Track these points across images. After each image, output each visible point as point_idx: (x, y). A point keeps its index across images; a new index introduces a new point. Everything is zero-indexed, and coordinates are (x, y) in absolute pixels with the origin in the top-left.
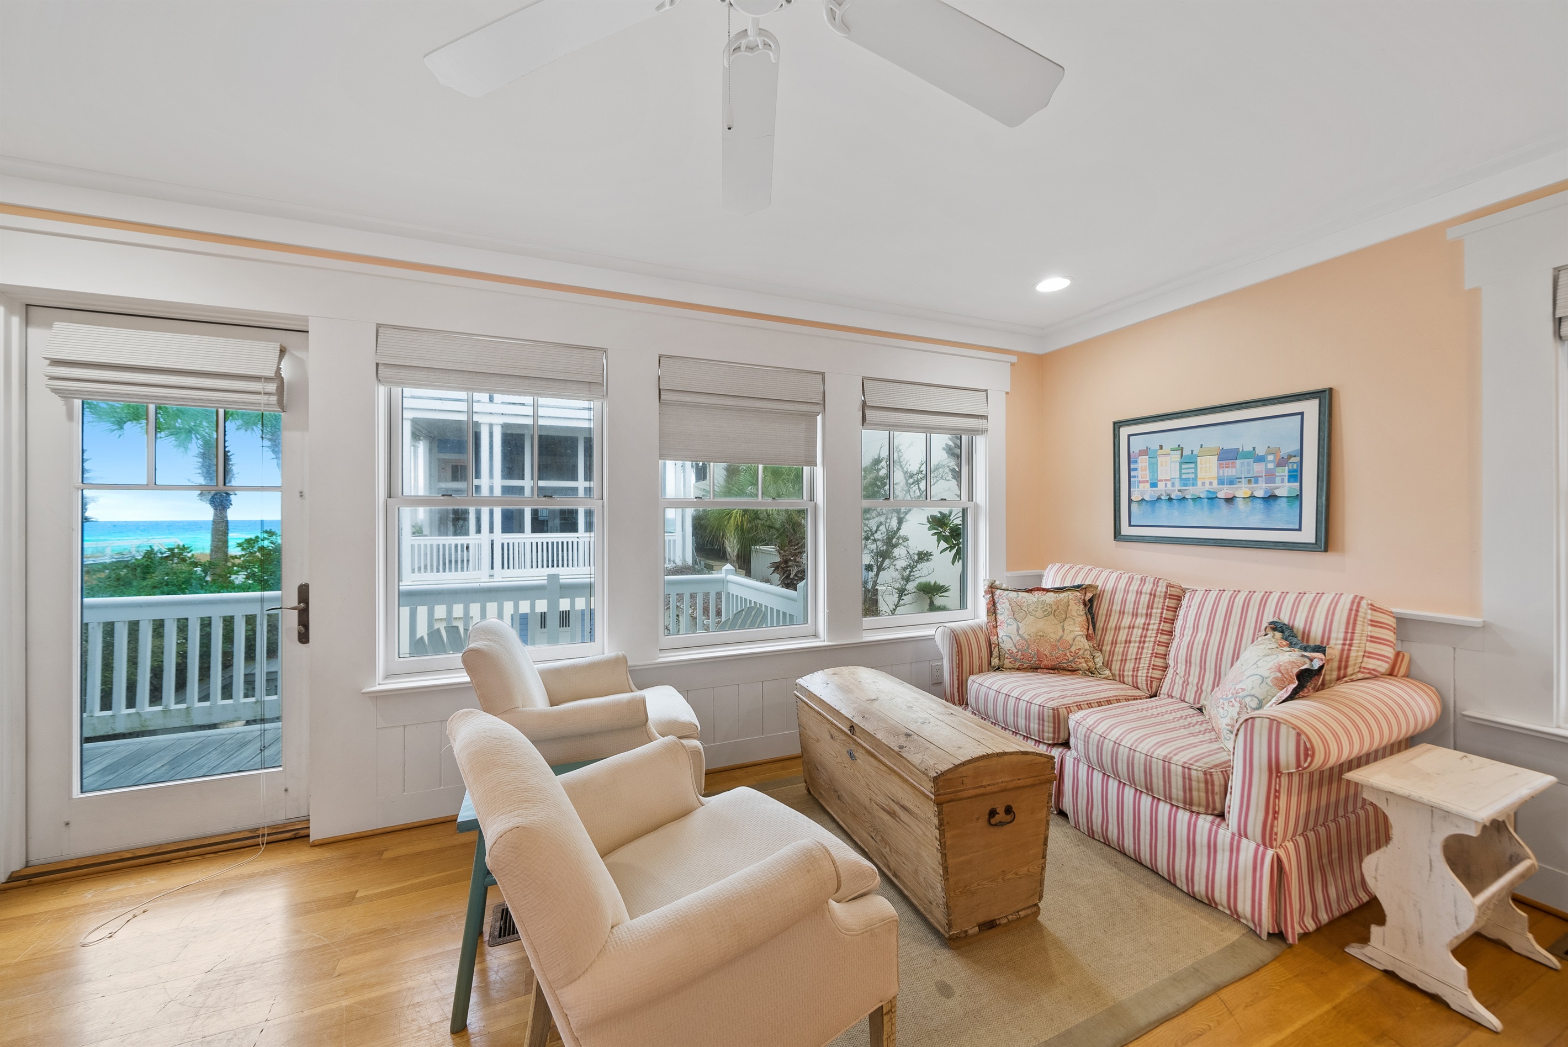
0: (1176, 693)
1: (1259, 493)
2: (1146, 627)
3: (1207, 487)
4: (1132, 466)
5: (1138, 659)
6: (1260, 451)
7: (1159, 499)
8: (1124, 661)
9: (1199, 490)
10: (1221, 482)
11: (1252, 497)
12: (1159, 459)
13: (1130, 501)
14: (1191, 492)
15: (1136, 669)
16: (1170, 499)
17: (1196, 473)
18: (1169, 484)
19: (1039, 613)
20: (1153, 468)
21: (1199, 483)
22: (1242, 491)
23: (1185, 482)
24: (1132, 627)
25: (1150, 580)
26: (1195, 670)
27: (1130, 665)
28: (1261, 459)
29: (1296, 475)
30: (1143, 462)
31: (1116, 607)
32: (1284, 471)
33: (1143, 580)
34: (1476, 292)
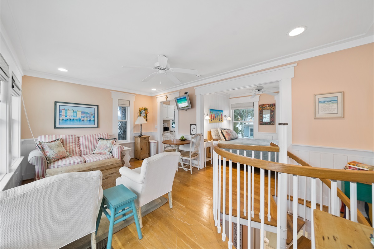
0: (85, 153)
1: (88, 119)
2: (75, 145)
3: (79, 118)
4: (60, 112)
5: (76, 151)
6: (89, 113)
7: (67, 119)
8: (73, 152)
9: (77, 118)
10: (82, 117)
11: (87, 120)
12: (68, 111)
13: (59, 120)
14: (75, 118)
15: (76, 153)
16: (70, 120)
17: (76, 115)
18: (70, 117)
19: (57, 147)
20: (66, 113)
21: (77, 117)
22: (85, 119)
23: (74, 116)
24: (72, 145)
25: (73, 135)
26: (88, 149)
27: (74, 152)
28: (89, 114)
29: (94, 117)
30: (63, 112)
31: (68, 142)
32: (92, 116)
33: (72, 136)
34: (112, 99)
